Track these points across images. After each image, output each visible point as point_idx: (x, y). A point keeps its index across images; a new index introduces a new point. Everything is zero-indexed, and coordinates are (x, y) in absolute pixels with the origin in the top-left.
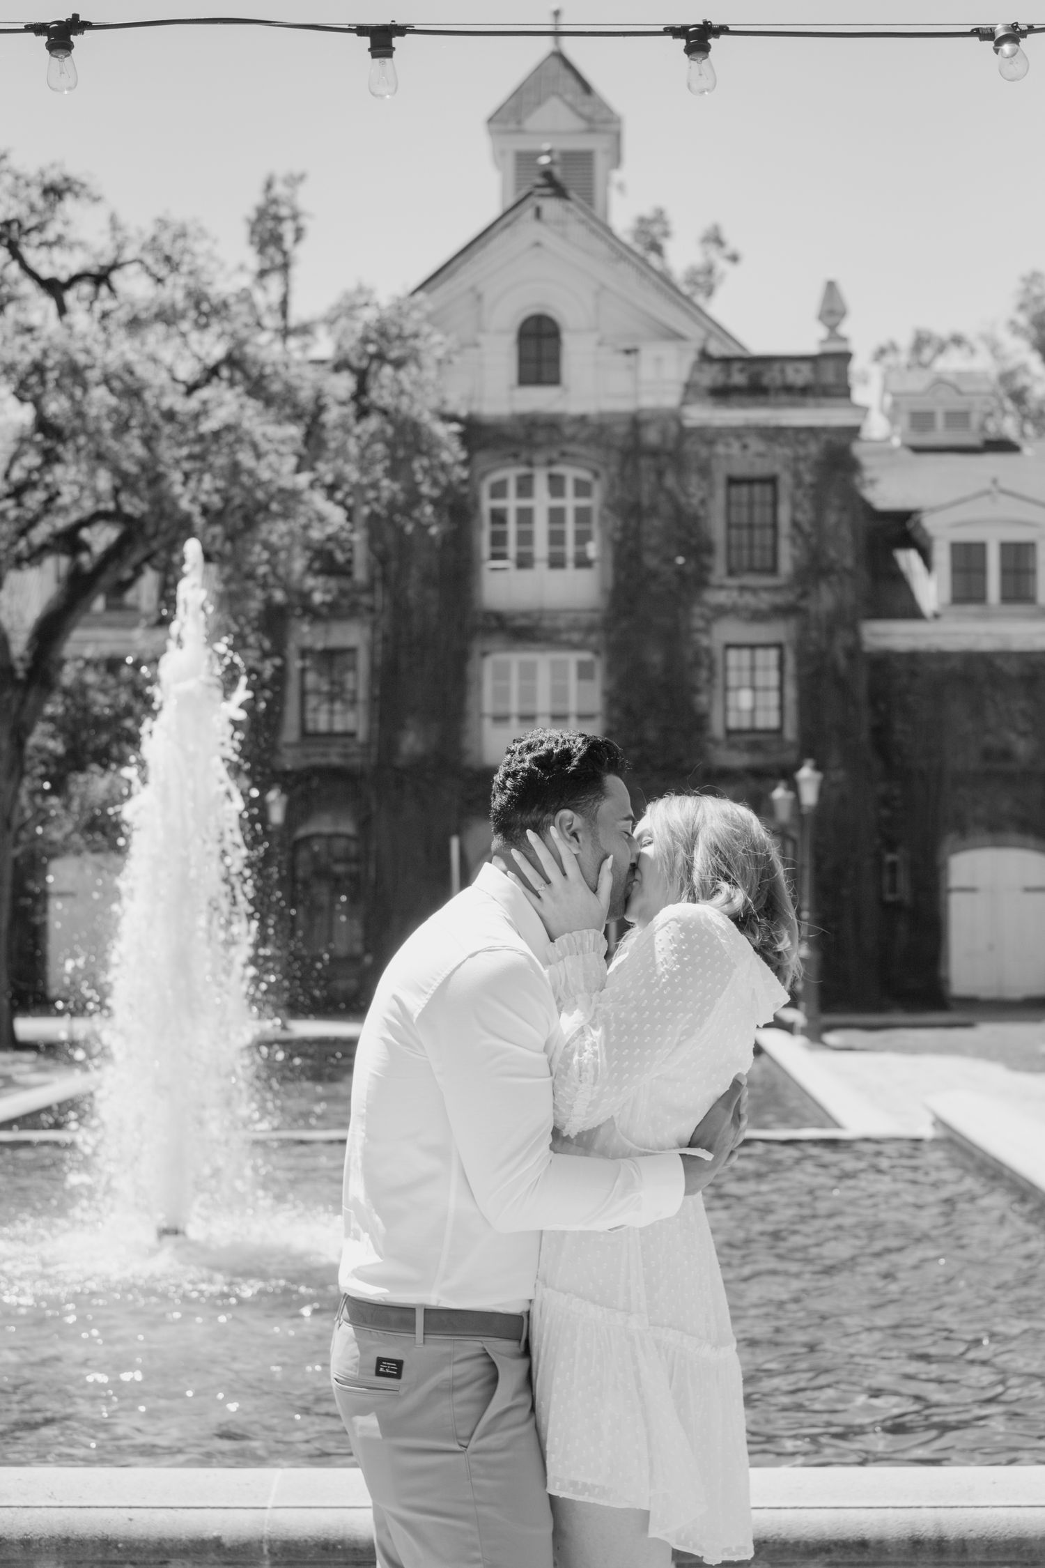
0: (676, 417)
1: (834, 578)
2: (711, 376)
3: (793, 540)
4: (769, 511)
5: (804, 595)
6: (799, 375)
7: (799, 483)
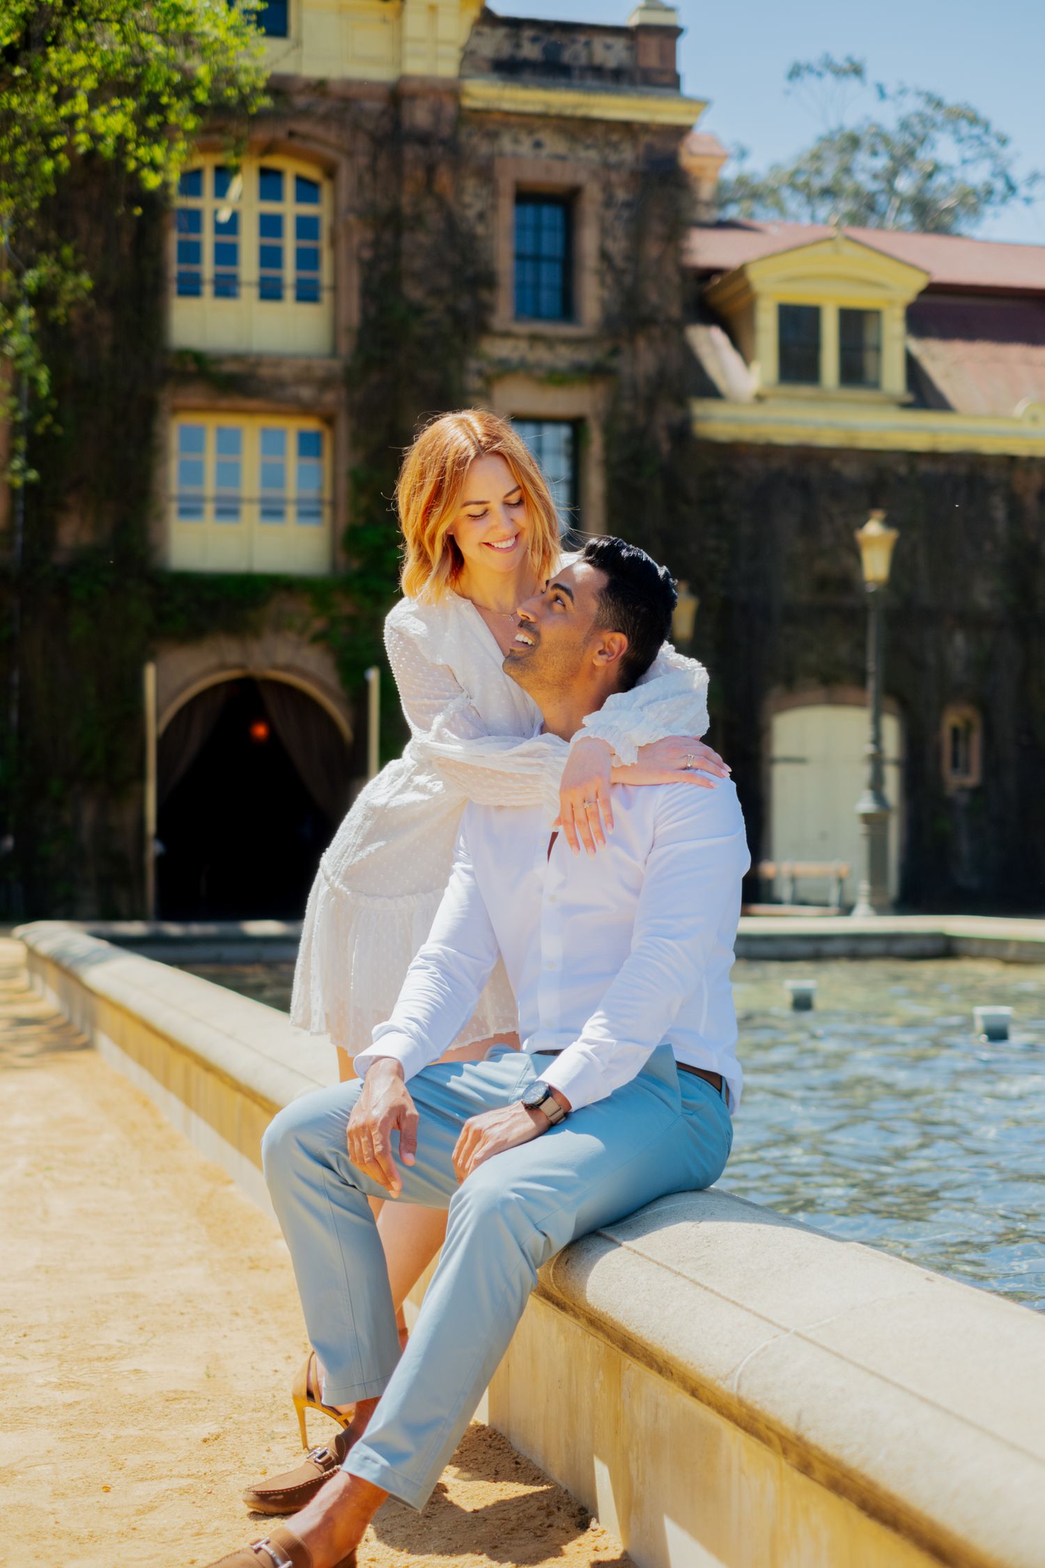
0: (454, 91)
1: (656, 332)
2: (493, 44)
3: (600, 274)
4: (559, 239)
5: (615, 352)
6: (612, 54)
7: (608, 202)
